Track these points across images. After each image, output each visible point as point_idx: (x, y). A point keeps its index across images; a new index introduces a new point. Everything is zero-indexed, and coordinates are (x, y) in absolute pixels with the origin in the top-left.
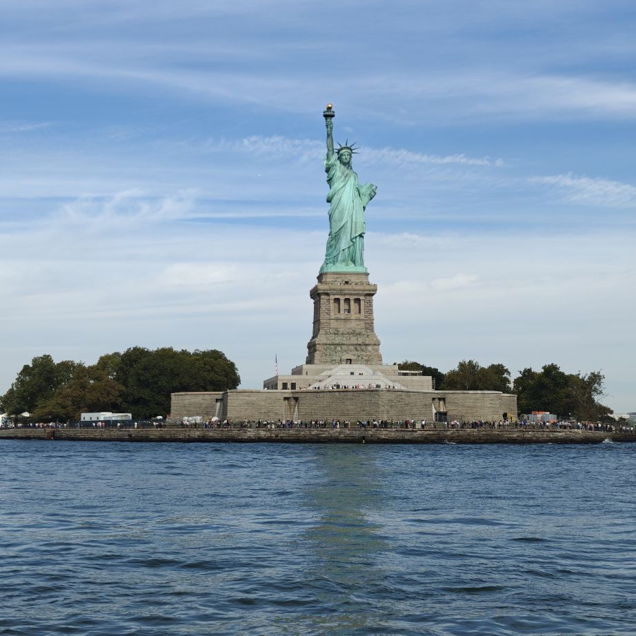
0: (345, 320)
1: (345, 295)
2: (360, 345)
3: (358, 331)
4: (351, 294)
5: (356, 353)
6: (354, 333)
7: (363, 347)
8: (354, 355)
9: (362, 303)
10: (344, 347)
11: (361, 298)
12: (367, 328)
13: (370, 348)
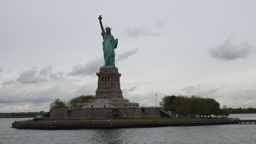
0: (105, 84)
1: (105, 76)
2: (109, 92)
3: (109, 87)
4: (107, 75)
5: (108, 95)
6: (108, 88)
7: (110, 93)
8: (107, 95)
9: (110, 78)
10: (104, 93)
11: (110, 76)
12: (112, 86)
13: (112, 93)
